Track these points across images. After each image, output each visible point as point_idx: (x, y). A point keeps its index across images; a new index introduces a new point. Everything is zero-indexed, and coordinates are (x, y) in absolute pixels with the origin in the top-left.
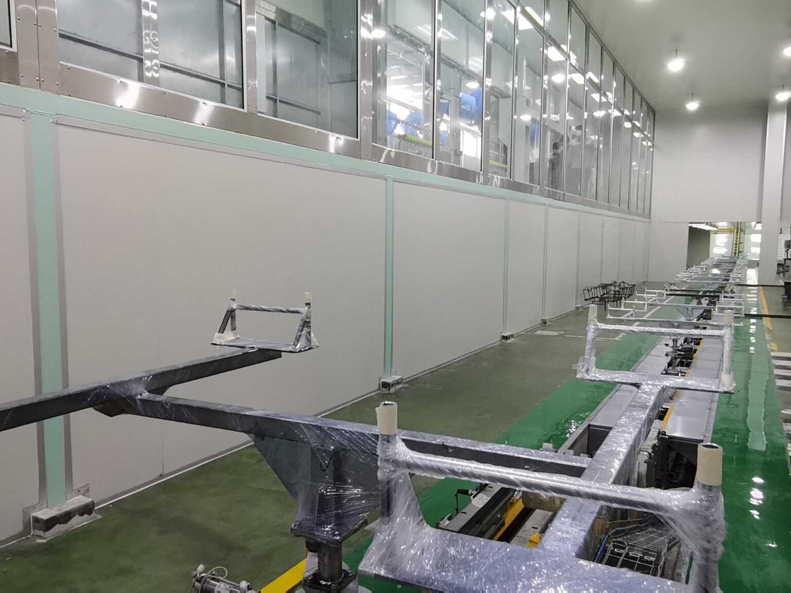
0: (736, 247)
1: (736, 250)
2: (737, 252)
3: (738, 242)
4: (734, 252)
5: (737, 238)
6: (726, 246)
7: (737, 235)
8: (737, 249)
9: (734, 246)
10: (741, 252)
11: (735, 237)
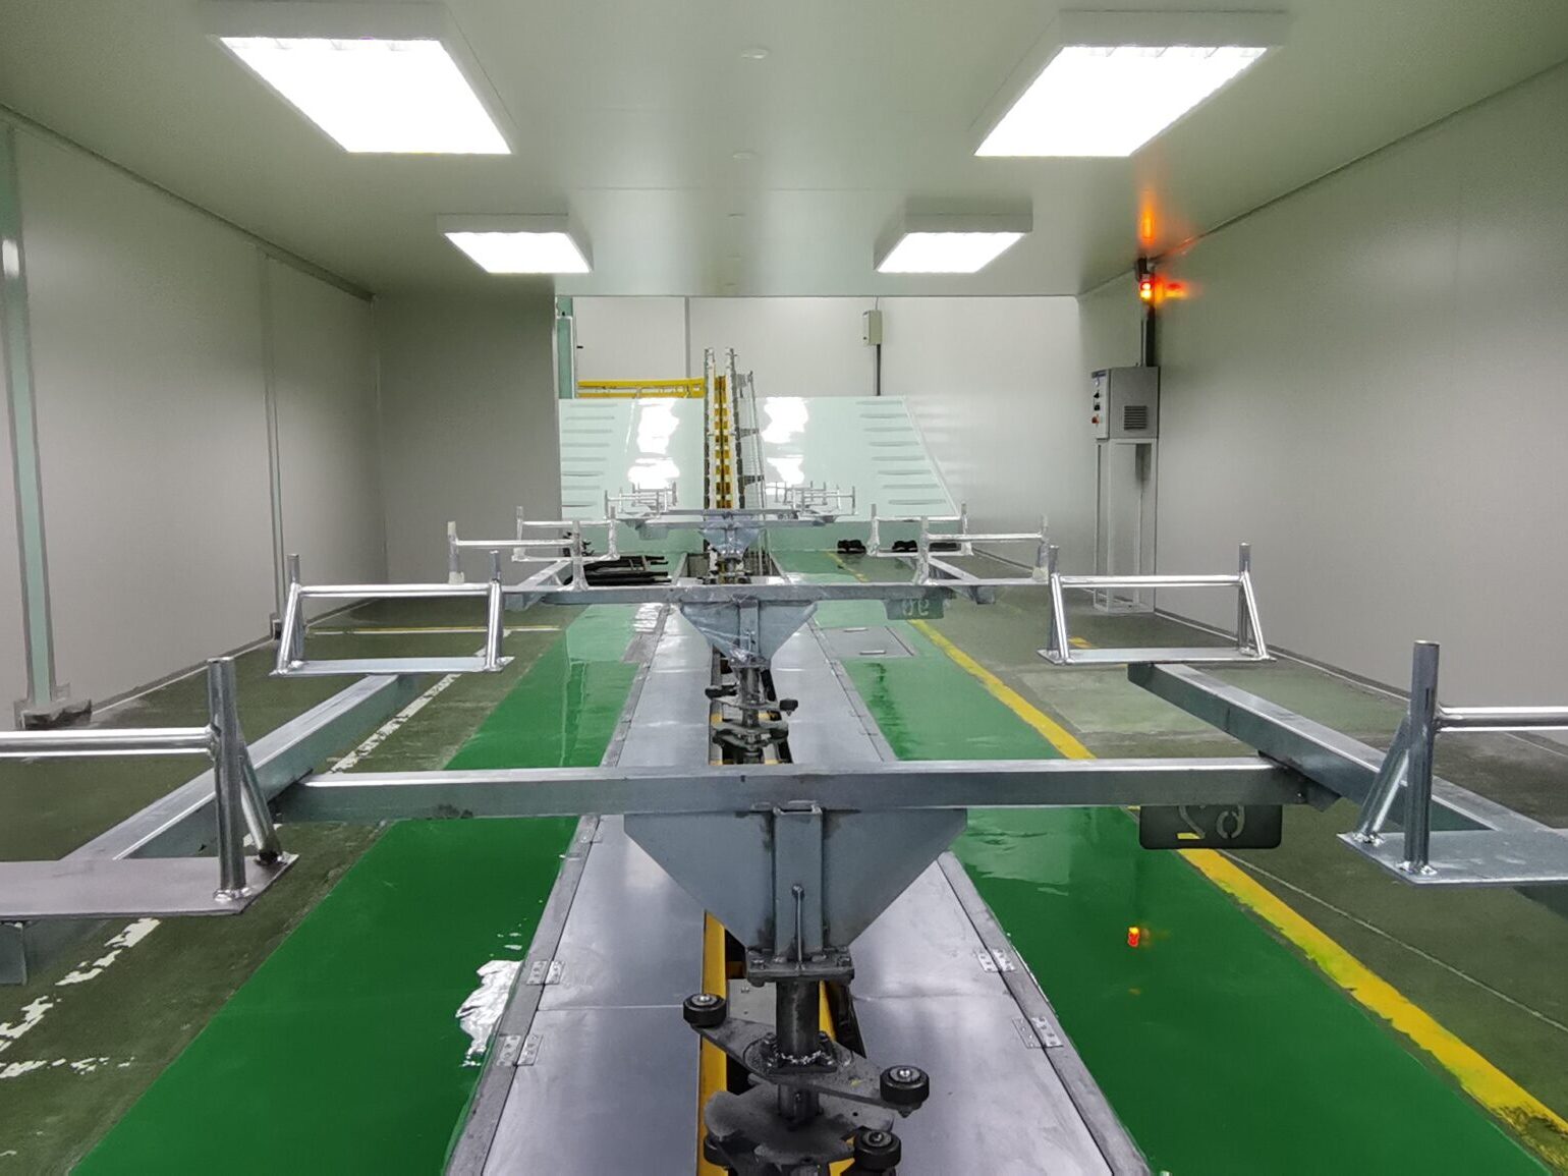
0: (722, 454)
1: (723, 471)
2: (733, 479)
3: (730, 430)
4: (715, 479)
5: (721, 412)
6: (675, 450)
7: (720, 399)
8: (732, 462)
9: (714, 447)
10: (751, 479)
11: (713, 406)
